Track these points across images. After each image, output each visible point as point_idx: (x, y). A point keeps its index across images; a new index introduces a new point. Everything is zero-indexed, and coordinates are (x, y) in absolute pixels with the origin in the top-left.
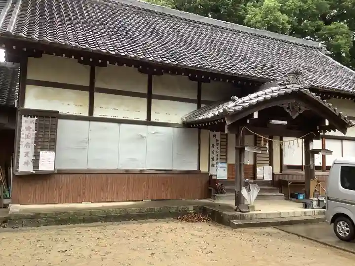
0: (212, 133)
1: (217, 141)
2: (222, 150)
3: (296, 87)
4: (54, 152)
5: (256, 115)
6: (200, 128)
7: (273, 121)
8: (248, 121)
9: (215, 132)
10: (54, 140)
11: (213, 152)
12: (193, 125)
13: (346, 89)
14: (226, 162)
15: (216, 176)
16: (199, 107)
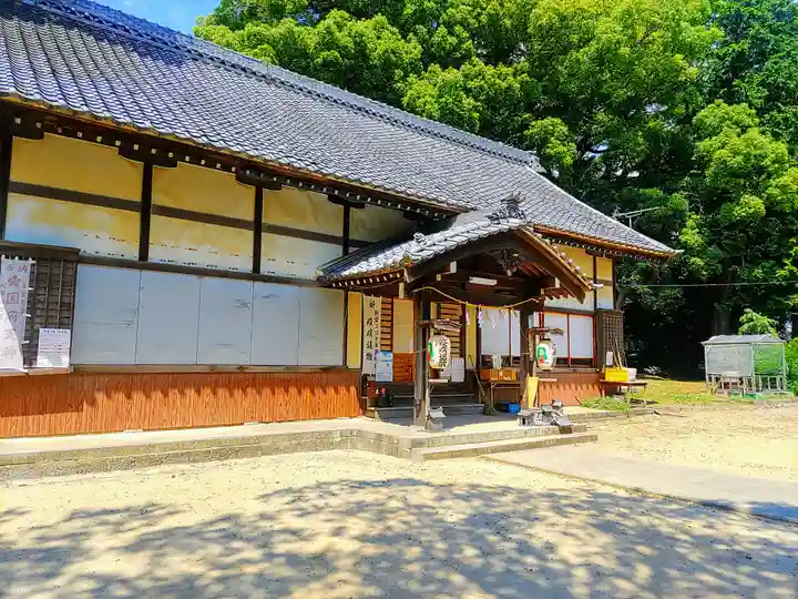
0: (368, 299)
1: (376, 313)
2: (385, 330)
3: (514, 222)
4: (69, 331)
5: (453, 267)
6: (346, 290)
7: (475, 280)
8: (439, 277)
9: (373, 298)
10: (69, 307)
11: (370, 333)
12: (337, 284)
13: (579, 230)
14: (391, 351)
15: (374, 376)
16: (345, 252)
